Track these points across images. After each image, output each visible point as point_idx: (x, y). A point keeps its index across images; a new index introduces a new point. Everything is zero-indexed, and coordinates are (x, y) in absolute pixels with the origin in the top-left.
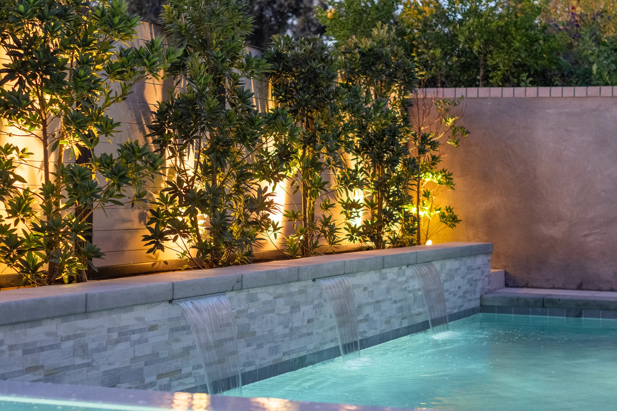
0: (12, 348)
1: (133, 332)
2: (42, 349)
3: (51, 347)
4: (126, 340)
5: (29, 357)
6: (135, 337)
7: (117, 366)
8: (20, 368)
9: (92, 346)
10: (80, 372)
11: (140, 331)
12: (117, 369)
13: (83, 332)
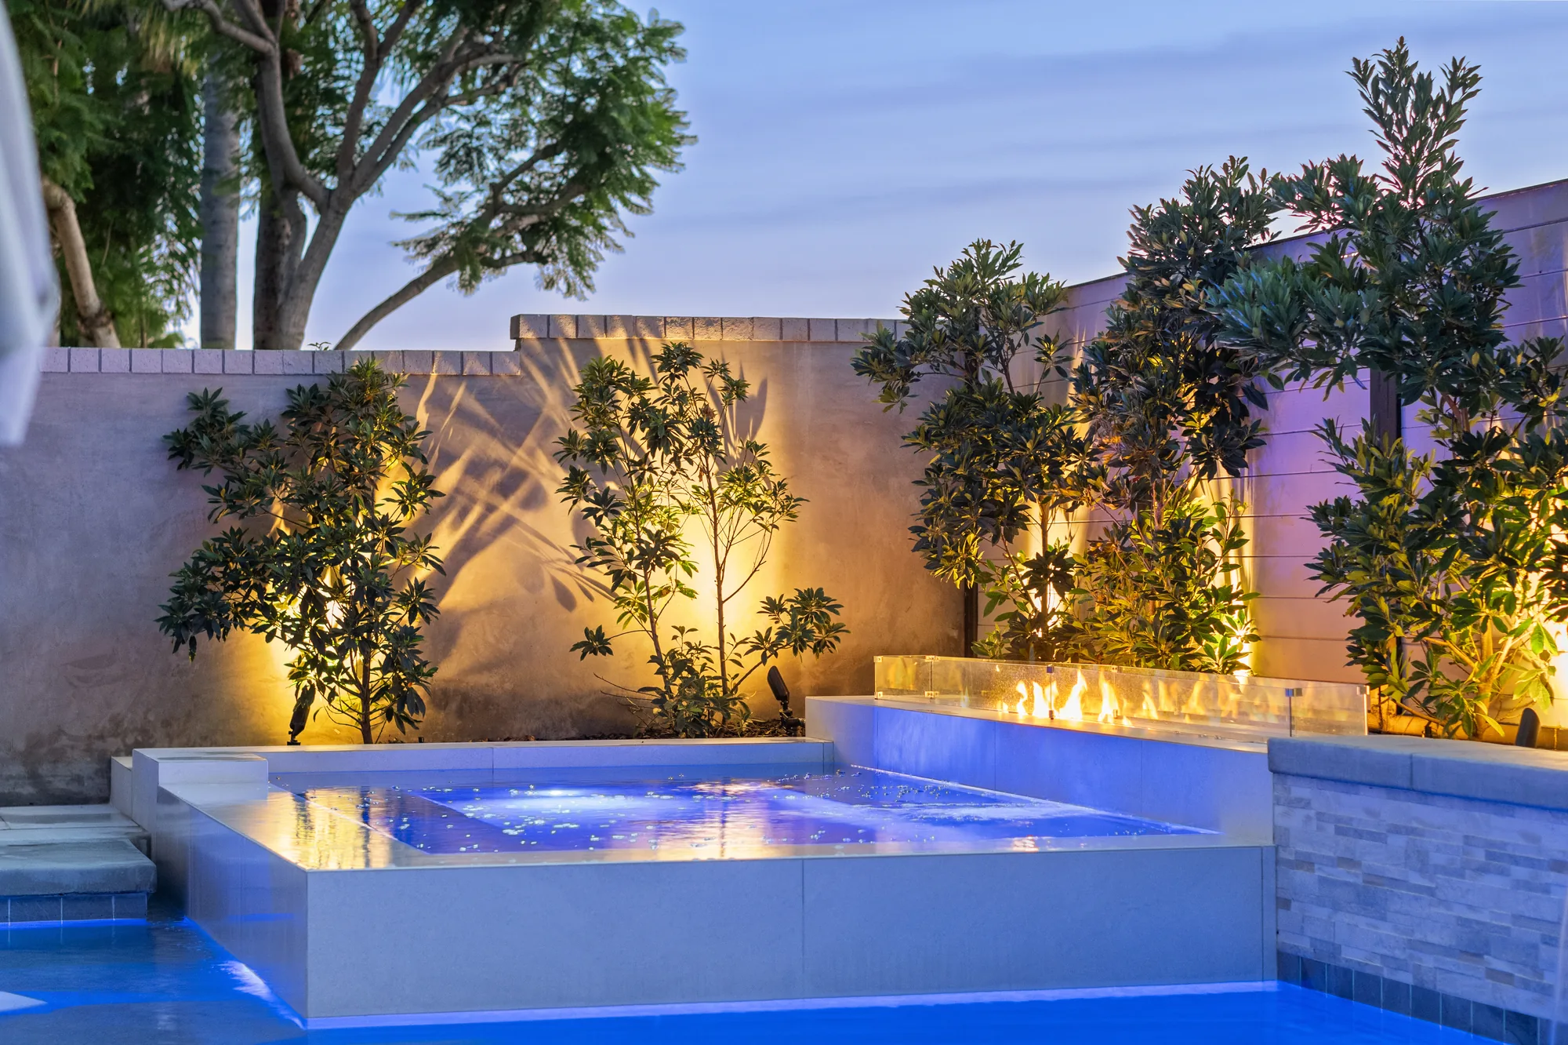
0: (1320, 816)
1: (1516, 860)
2: (1359, 834)
3: (1373, 836)
4: (1503, 872)
5: (1343, 840)
6: (1521, 872)
7: (1484, 917)
8: (1332, 854)
9: (1437, 859)
10: (1416, 899)
11: (1531, 863)
12: (1483, 924)
13: (1421, 827)
